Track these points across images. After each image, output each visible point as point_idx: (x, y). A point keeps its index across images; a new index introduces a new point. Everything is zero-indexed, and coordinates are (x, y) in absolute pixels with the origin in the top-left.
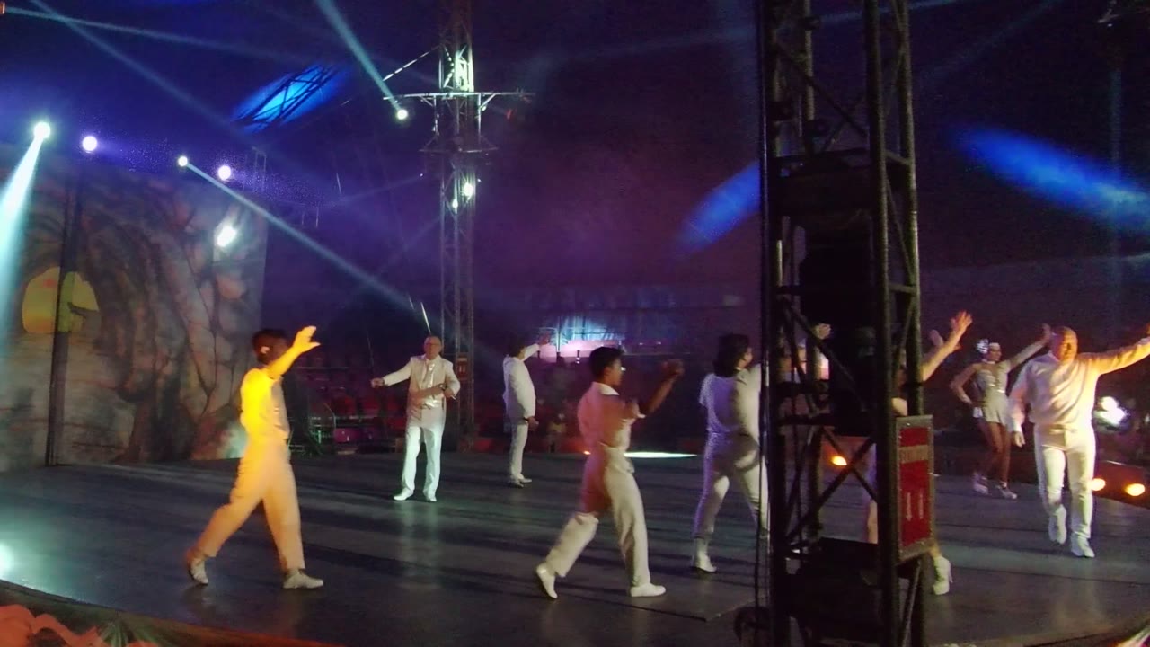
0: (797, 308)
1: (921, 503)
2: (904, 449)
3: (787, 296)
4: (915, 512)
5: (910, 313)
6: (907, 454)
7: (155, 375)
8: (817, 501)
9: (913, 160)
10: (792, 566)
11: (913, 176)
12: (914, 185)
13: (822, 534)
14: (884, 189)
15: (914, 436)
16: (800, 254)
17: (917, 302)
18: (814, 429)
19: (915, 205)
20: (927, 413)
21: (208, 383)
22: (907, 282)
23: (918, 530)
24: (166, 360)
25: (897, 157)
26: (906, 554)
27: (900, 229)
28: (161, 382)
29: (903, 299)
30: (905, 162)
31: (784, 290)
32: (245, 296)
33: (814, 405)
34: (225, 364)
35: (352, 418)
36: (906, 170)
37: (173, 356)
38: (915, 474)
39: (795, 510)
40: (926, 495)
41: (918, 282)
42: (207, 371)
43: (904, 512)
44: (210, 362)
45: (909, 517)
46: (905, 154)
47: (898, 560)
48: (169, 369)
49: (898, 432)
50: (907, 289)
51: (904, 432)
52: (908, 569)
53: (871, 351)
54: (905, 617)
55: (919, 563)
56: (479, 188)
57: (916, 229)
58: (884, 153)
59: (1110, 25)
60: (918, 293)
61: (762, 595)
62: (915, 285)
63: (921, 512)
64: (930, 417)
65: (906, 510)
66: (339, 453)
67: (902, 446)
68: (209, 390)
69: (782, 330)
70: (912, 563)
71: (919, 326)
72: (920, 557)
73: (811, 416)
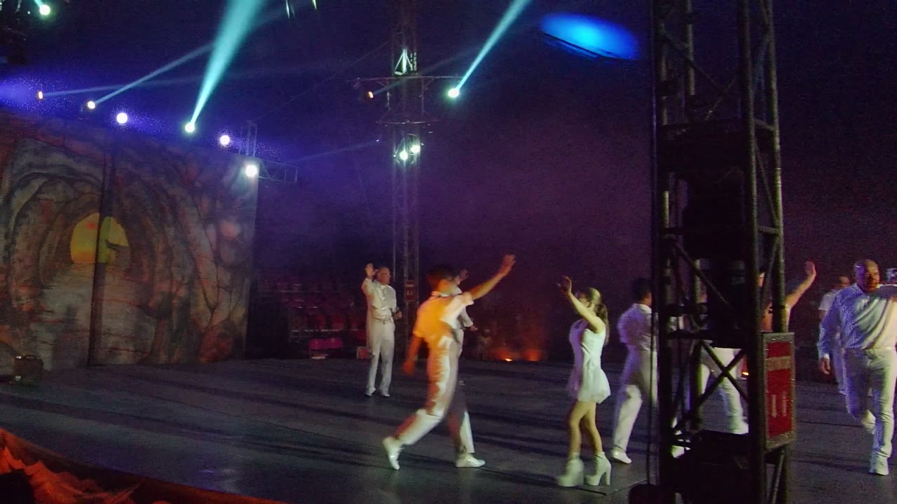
0: (680, 245)
1: (784, 405)
2: (770, 359)
3: (673, 236)
4: (779, 410)
5: (775, 249)
6: (772, 363)
7: (171, 296)
8: (697, 402)
9: (777, 126)
10: (678, 451)
11: (777, 140)
12: (778, 147)
13: (701, 427)
14: (753, 150)
15: (779, 349)
16: (683, 205)
17: (780, 240)
18: (694, 342)
19: (779, 162)
20: (789, 331)
21: (211, 302)
22: (774, 226)
23: (782, 424)
24: (180, 284)
25: (763, 123)
26: (772, 444)
27: (766, 181)
28: (175, 301)
29: (769, 239)
30: (771, 128)
31: (671, 230)
32: (241, 235)
33: (695, 324)
34: (226, 288)
35: (323, 330)
36: (771, 134)
37: (186, 281)
38: (780, 377)
39: (679, 407)
40: (789, 398)
41: (782, 225)
42: (211, 293)
43: (771, 411)
44: (213, 287)
45: (774, 414)
46: (771, 121)
47: (765, 449)
48: (183, 292)
49: (765, 345)
50: (772, 230)
51: (770, 345)
52: (774, 456)
53: (742, 280)
55: (783, 452)
56: (423, 150)
57: (780, 182)
58: (753, 121)
60: (782, 233)
61: (652, 475)
62: (778, 227)
63: (784, 411)
64: (793, 333)
65: (772, 409)
66: (313, 358)
67: (768, 357)
68: (213, 309)
69: (669, 263)
70: (778, 451)
71: (782, 261)
72: (784, 447)
73: (692, 332)
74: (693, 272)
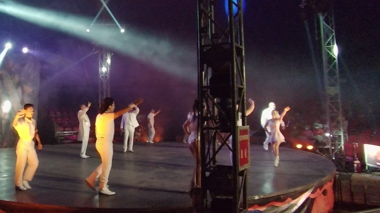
0: (209, 93)
1: (246, 152)
2: (240, 136)
3: (206, 89)
4: (244, 156)
5: (242, 94)
6: (241, 138)
8: (215, 153)
9: (244, 46)
10: (207, 174)
11: (244, 51)
12: (244, 54)
13: (217, 164)
14: (234, 55)
15: (244, 132)
16: (209, 77)
17: (245, 90)
18: (214, 131)
19: (244, 60)
20: (247, 125)
22: (242, 84)
23: (245, 161)
25: (239, 45)
26: (241, 169)
27: (240, 68)
28: (3, 121)
29: (240, 90)
30: (241, 47)
31: (205, 87)
33: (214, 124)
36: (242, 49)
38: (244, 144)
39: (208, 157)
40: (247, 151)
41: (245, 84)
43: (241, 156)
45: (242, 157)
46: (241, 44)
47: (239, 171)
48: (7, 117)
49: (239, 131)
50: (242, 87)
51: (240, 131)
52: (242, 173)
53: (231, 106)
54: (241, 188)
55: (245, 171)
57: (244, 68)
58: (235, 44)
59: (303, 7)
60: (245, 88)
62: (244, 85)
63: (246, 156)
64: (249, 126)
65: (241, 155)
67: (240, 135)
69: (204, 100)
70: (243, 171)
71: (245, 98)
72: (246, 169)
73: (214, 127)
74: (214, 104)
